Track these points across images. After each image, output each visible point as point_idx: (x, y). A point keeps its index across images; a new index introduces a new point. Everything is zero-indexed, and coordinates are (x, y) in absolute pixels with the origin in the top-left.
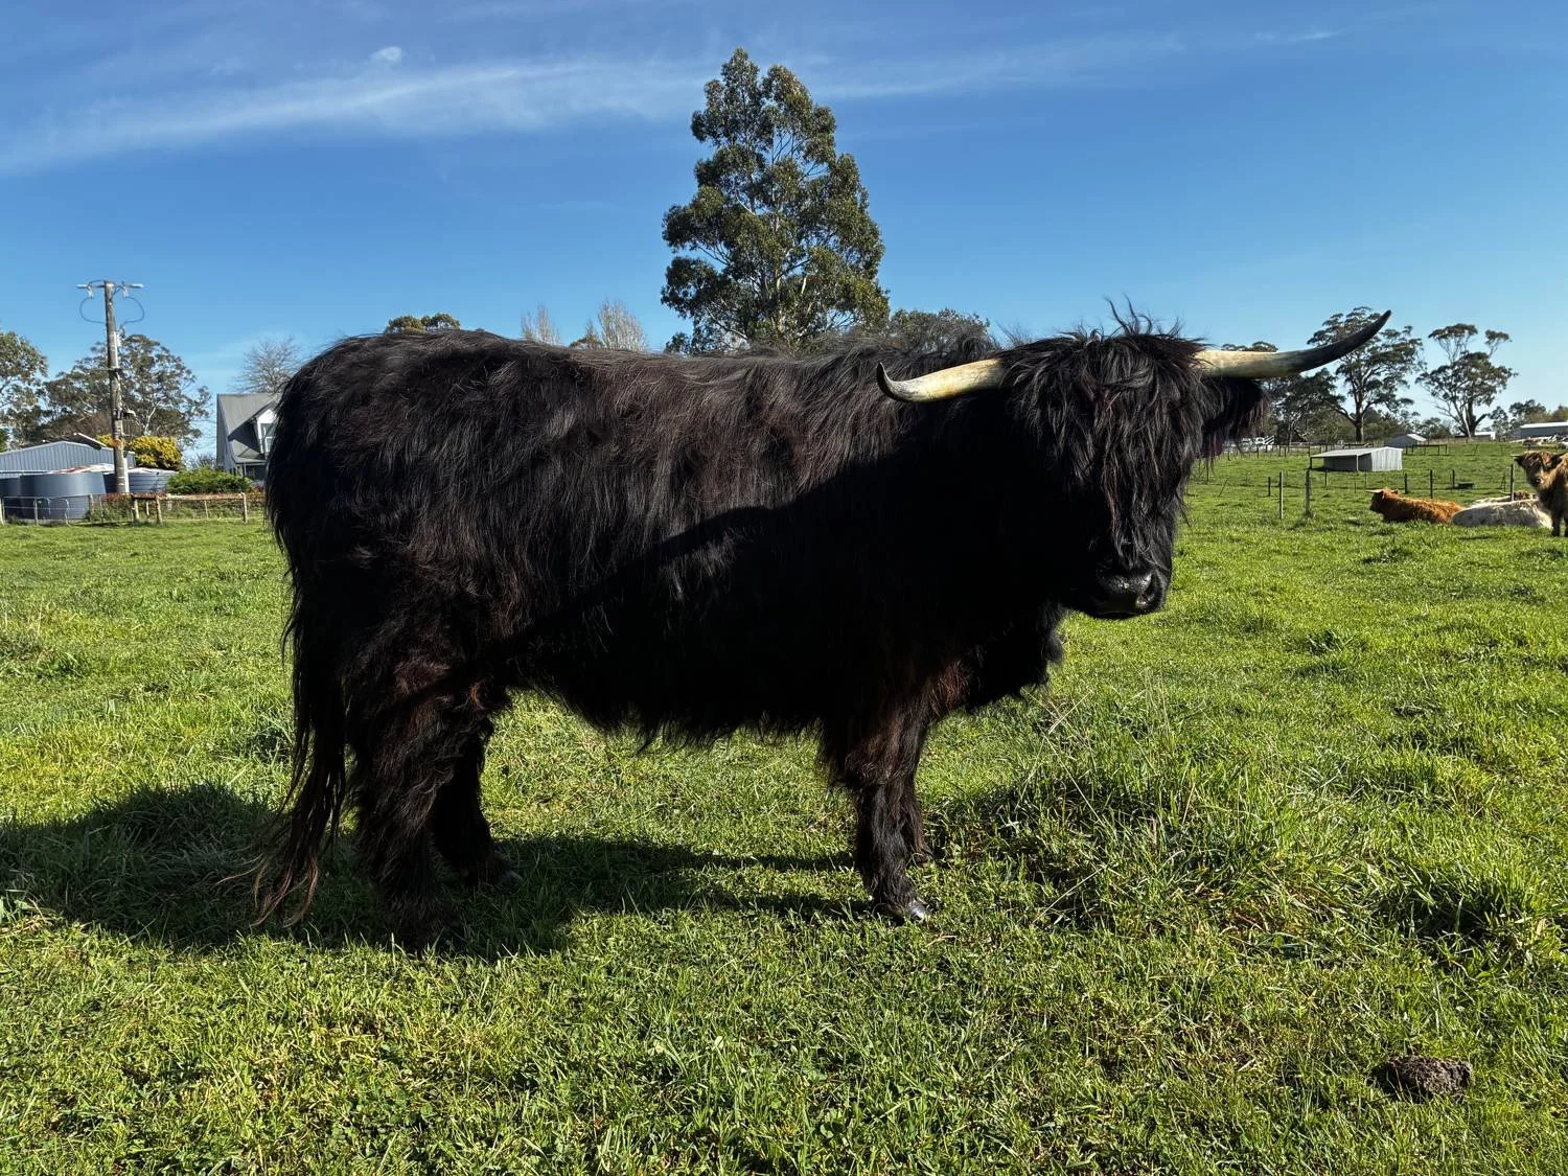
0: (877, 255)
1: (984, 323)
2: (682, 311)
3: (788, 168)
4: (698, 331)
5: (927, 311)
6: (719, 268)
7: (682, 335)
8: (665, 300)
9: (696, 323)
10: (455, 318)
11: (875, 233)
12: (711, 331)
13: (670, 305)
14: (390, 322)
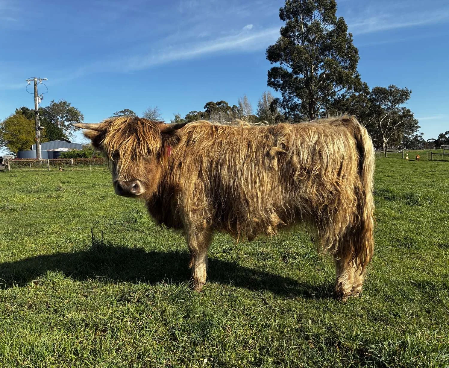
0: (356, 61)
1: (409, 91)
2: (276, 89)
3: (316, 25)
4: (285, 98)
5: (382, 86)
6: (290, 70)
7: (278, 99)
8: (269, 85)
9: (283, 94)
10: (226, 102)
11: (356, 52)
12: (290, 97)
13: (271, 87)
14: (206, 104)
